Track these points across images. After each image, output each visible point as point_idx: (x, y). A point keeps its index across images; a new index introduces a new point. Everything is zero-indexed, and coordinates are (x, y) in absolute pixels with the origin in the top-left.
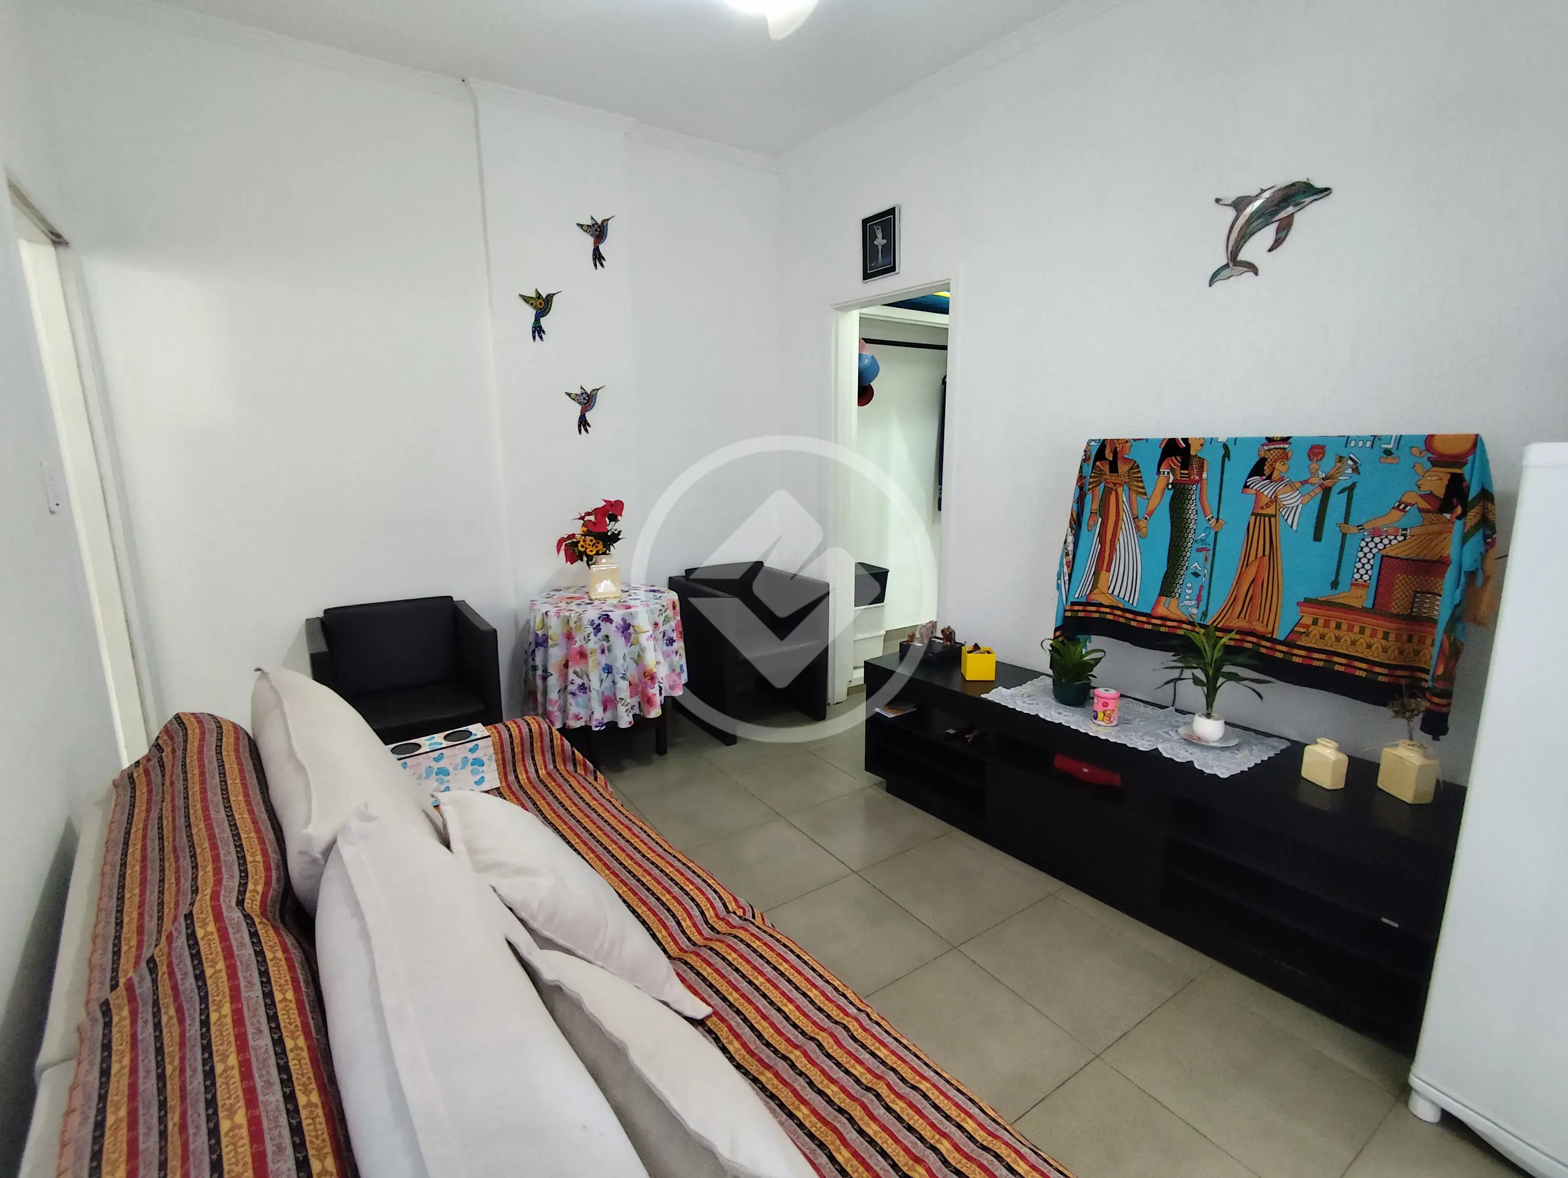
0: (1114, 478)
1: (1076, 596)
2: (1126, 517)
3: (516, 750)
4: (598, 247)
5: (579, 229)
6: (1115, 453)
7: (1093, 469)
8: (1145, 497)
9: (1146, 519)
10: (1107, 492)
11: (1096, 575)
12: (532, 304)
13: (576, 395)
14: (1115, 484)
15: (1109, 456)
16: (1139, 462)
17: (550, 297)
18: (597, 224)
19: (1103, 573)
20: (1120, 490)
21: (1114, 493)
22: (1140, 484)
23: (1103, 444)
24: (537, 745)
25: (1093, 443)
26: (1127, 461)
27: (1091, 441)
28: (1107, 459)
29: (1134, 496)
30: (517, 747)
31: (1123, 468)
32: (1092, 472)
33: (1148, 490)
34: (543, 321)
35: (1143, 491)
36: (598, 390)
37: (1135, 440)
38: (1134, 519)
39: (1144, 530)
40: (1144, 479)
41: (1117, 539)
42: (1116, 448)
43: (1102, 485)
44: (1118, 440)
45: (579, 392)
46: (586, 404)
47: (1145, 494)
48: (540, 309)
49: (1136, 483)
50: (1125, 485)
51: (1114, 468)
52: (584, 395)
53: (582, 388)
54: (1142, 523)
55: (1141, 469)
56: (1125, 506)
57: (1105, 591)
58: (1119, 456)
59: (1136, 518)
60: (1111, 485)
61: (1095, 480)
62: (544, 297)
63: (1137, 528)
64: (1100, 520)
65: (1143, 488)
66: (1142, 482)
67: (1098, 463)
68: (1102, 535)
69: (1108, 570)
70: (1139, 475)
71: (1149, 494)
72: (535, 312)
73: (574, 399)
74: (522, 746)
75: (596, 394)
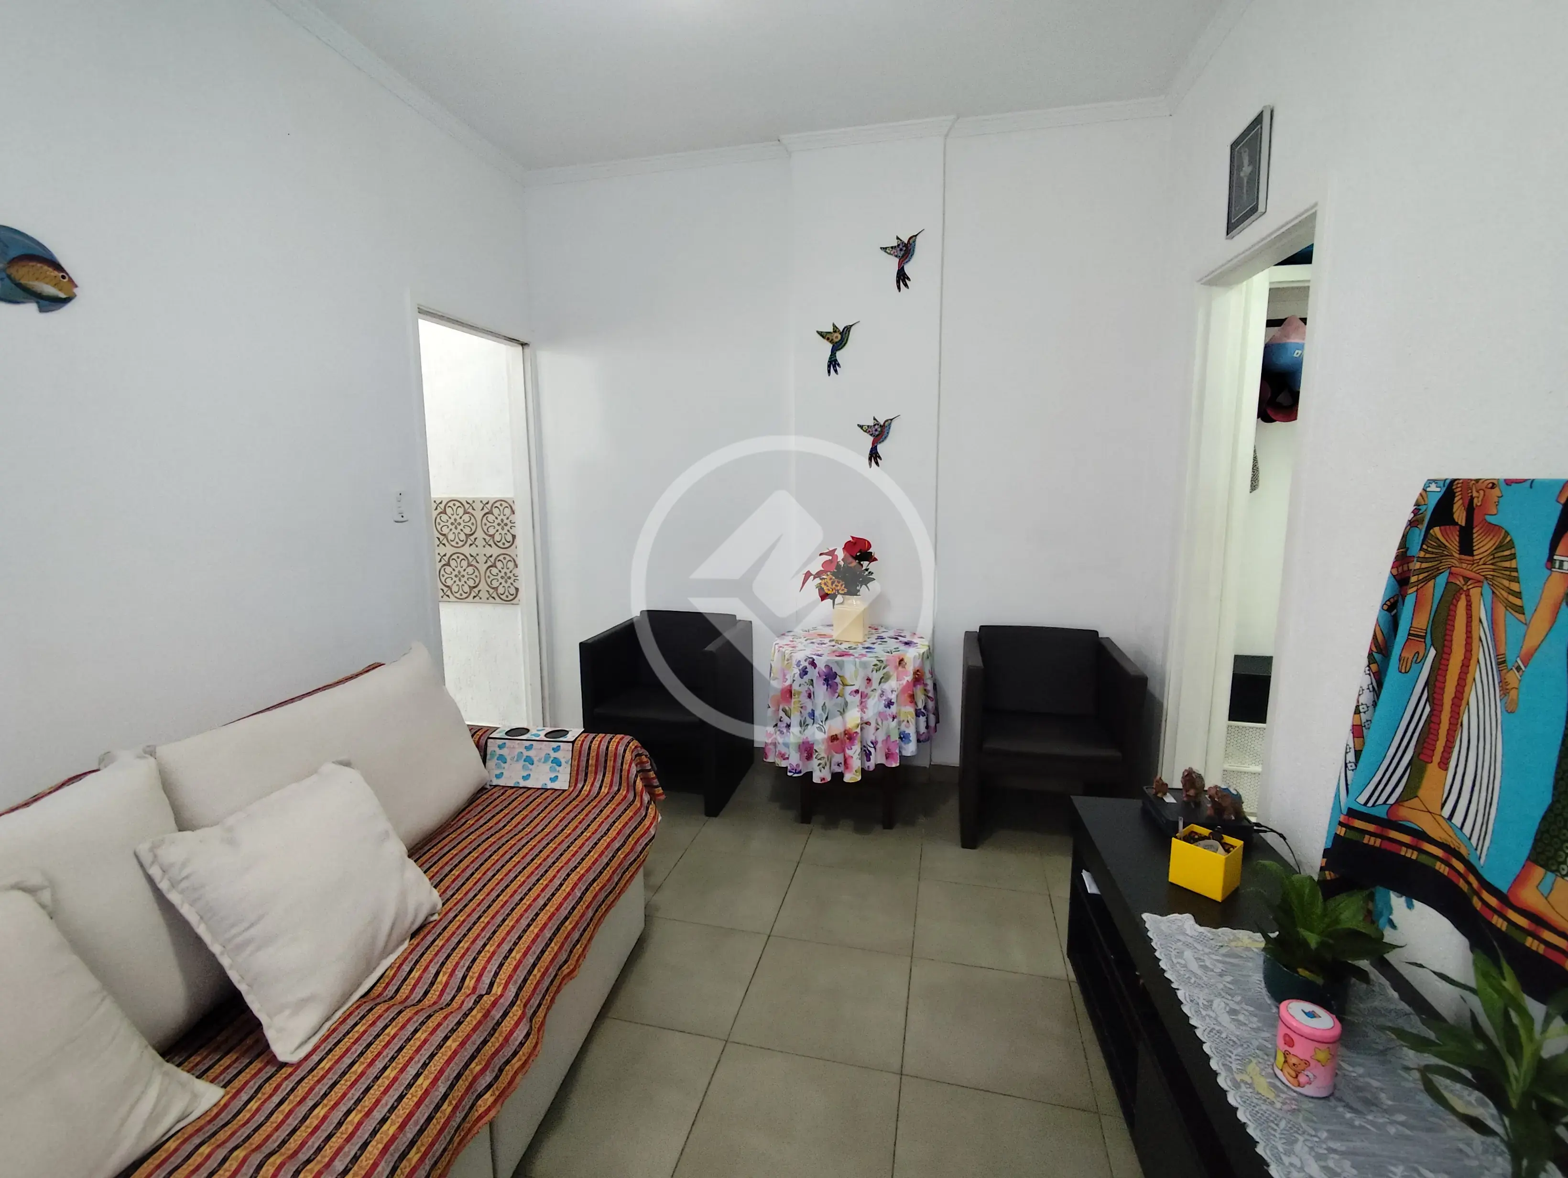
0: (1464, 568)
1: (1362, 799)
2: (1483, 656)
3: (590, 762)
4: (903, 268)
5: (883, 252)
6: (1470, 510)
7: (1422, 544)
8: (1521, 617)
9: (1518, 669)
10: (1452, 594)
11: (1417, 768)
12: (828, 339)
13: (868, 426)
14: (1467, 579)
15: (1460, 516)
16: (1515, 535)
17: (848, 329)
18: (903, 243)
19: (1432, 769)
20: (1475, 592)
21: (1463, 597)
22: (1515, 587)
23: (1451, 489)
24: (610, 764)
25: (1433, 488)
26: (1493, 529)
27: (1430, 481)
28: (1457, 524)
29: (1501, 609)
30: (592, 760)
31: (1483, 545)
32: (1421, 549)
33: (1528, 603)
34: (839, 355)
35: (1517, 602)
36: (891, 420)
37: (1509, 482)
38: (1499, 664)
39: (1513, 693)
40: (1522, 574)
41: (1464, 702)
42: (1472, 498)
43: (1442, 580)
44: (1477, 481)
45: (871, 423)
46: (878, 435)
47: (1520, 610)
48: (836, 343)
49: (1506, 583)
50: (1486, 586)
51: (1466, 547)
52: (876, 427)
53: (875, 419)
54: (1513, 677)
55: (1519, 550)
56: (1483, 631)
57: (1435, 808)
58: (1477, 519)
59: (1501, 663)
60: (1460, 582)
61: (1424, 565)
62: (841, 330)
63: (1503, 684)
64: (1432, 652)
65: (1518, 595)
66: (1516, 580)
67: (1437, 530)
68: (1434, 685)
69: (1444, 764)
70: (1513, 564)
71: (1528, 611)
72: (831, 345)
73: (865, 431)
74: (597, 760)
75: (890, 424)
